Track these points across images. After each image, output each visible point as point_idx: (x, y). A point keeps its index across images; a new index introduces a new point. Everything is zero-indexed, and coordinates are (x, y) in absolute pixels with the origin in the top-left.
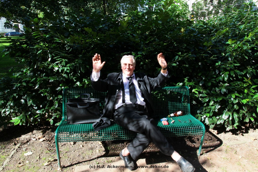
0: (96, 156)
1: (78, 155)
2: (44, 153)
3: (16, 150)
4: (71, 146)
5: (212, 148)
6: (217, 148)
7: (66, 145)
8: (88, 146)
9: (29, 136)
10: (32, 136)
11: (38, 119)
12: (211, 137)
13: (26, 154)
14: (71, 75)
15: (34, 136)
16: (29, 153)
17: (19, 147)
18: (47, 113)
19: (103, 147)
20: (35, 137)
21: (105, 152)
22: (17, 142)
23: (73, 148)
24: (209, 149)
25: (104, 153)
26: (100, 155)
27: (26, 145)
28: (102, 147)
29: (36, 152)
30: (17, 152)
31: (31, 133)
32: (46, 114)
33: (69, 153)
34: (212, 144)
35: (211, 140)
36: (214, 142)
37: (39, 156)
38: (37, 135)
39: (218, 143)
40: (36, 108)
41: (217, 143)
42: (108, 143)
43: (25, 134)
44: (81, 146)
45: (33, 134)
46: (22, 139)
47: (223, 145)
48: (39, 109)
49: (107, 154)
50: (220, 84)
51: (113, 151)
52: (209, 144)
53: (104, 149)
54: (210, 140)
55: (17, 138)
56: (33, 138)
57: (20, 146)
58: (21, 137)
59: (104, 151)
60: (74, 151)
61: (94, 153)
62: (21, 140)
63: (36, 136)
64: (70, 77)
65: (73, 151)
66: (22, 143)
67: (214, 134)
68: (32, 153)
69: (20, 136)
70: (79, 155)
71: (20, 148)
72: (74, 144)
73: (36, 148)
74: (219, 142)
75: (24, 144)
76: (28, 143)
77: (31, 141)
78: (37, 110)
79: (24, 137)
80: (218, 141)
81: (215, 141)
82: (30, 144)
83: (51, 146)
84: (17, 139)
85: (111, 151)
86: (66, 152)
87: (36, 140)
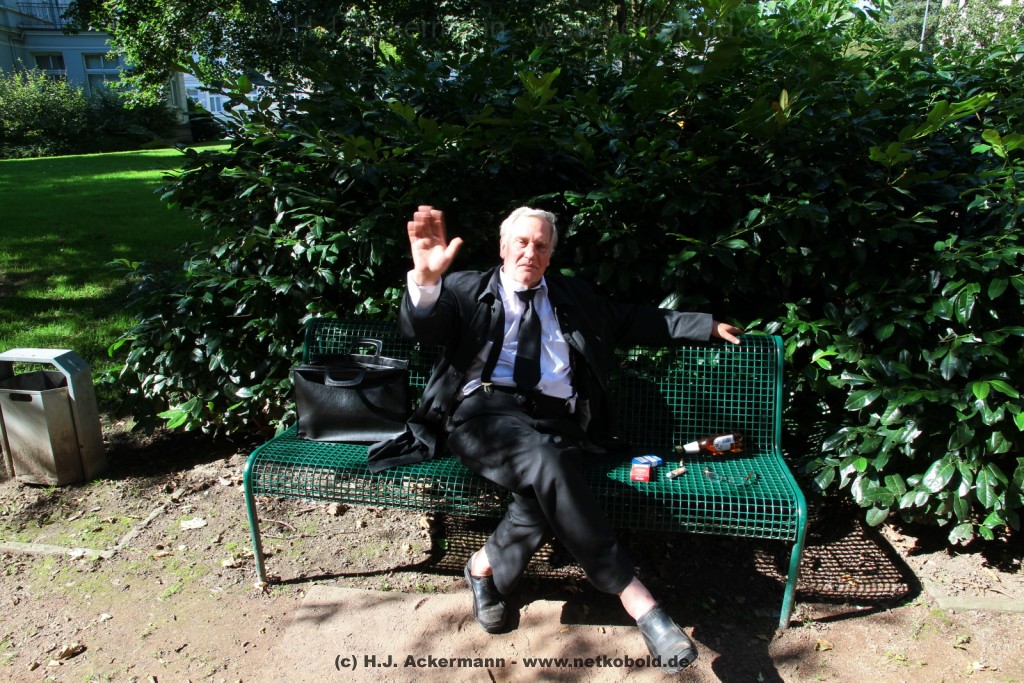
0: (393, 565)
1: (334, 552)
2: (238, 530)
3: (166, 508)
4: (327, 521)
5: (859, 608)
6: (885, 610)
7: (314, 514)
8: (381, 526)
9: (216, 471)
10: (224, 470)
11: (244, 416)
12: (875, 561)
13: (186, 525)
14: (346, 274)
15: (229, 472)
16: (196, 522)
17: (175, 501)
18: (268, 400)
19: (428, 536)
20: (230, 476)
21: (429, 555)
22: (175, 484)
23: (330, 525)
24: (845, 608)
25: (424, 557)
26: (409, 563)
27: (197, 498)
28: (425, 536)
29: (217, 524)
30: (167, 513)
31: (221, 462)
32: (265, 404)
33: (310, 541)
34: (868, 590)
35: (873, 574)
36: (883, 583)
37: (218, 536)
38: (238, 471)
39: (901, 589)
40: (236, 380)
41: (893, 589)
42: (452, 525)
43: (204, 463)
44: (359, 523)
45: (228, 467)
46: (193, 478)
47: (919, 599)
48: (246, 382)
49: (432, 564)
50: (943, 337)
51: (457, 558)
52: (854, 589)
53: (430, 543)
54: (866, 573)
55: (181, 470)
56: (225, 478)
57: (180, 496)
58: (192, 471)
59: (427, 552)
60: (330, 538)
61: (391, 552)
62: (189, 479)
63: (234, 472)
64: (343, 282)
65: (325, 537)
66: (189, 489)
67: (899, 549)
68: (204, 523)
69: (191, 467)
70: (338, 553)
71: (178, 502)
72: (336, 515)
73: (221, 511)
74: (904, 588)
75: (194, 492)
76: (206, 493)
77: (217, 487)
78: (238, 386)
79: (200, 471)
80: (901, 581)
81: (888, 578)
82: (208, 496)
83: (268, 509)
84: (181, 475)
85: (450, 555)
86: (303, 537)
87: (232, 485)
